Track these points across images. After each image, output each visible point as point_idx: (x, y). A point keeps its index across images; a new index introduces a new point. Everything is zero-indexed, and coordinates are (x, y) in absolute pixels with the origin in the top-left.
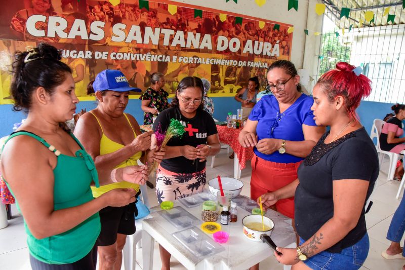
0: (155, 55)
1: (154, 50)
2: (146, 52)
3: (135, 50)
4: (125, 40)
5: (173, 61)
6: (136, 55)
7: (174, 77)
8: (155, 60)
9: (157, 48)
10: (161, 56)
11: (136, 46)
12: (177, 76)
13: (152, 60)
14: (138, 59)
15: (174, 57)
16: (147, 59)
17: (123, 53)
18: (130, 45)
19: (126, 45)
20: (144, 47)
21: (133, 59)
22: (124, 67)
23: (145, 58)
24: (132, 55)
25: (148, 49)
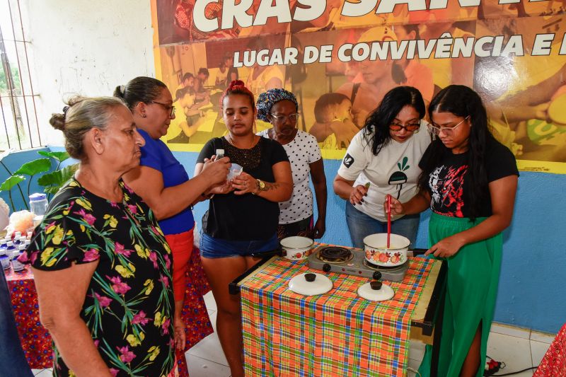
0: (465, 39)
1: (463, 25)
2: (435, 31)
3: (402, 32)
4: (376, 8)
5: (537, 50)
6: (404, 44)
7: (534, 104)
8: (467, 53)
9: (474, 15)
10: (490, 40)
11: (406, 20)
12: (547, 100)
13: (455, 54)
14: (410, 55)
15: (540, 38)
16: (439, 53)
17: (370, 44)
18: (391, 20)
19: (380, 21)
20: (432, 18)
21: (397, 55)
22: (372, 79)
23: (434, 49)
24: (394, 45)
25: (445, 24)
